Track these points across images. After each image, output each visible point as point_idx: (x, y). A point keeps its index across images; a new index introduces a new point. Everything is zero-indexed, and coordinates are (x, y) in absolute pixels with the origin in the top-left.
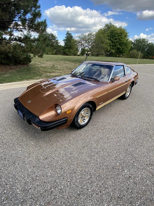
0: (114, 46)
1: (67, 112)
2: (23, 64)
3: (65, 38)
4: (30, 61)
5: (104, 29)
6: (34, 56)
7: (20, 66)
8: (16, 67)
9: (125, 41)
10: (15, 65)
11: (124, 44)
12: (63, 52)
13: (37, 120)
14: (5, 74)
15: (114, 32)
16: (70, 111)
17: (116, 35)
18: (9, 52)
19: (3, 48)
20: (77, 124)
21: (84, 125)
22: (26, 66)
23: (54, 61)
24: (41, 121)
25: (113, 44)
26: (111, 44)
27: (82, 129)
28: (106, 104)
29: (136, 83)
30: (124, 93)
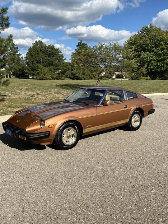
1: (50, 127)
13: (23, 132)
15: (159, 37)
16: (52, 126)
17: (162, 43)
24: (27, 133)
25: (158, 58)
26: (154, 57)
28: (97, 129)
29: (149, 112)
30: (127, 120)
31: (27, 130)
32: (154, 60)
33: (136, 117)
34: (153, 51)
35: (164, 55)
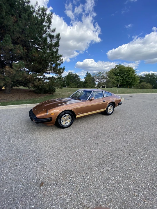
0: (124, 80)
2: (50, 93)
3: (85, 77)
4: (55, 91)
5: (115, 69)
6: (57, 88)
7: (48, 94)
8: (44, 95)
9: (133, 76)
10: (44, 94)
11: (132, 78)
12: (84, 86)
13: (35, 117)
14: (36, 99)
15: (123, 70)
16: (53, 114)
17: (125, 72)
18: (40, 85)
19: (37, 83)
20: (60, 124)
21: (67, 126)
22: (51, 94)
23: (73, 92)
24: (37, 118)
26: (121, 78)
27: (64, 129)
28: (86, 115)
29: (118, 104)
30: (105, 109)
31: (37, 116)
32: (121, 80)
33: (110, 107)
34: (120, 76)
35: (125, 77)
